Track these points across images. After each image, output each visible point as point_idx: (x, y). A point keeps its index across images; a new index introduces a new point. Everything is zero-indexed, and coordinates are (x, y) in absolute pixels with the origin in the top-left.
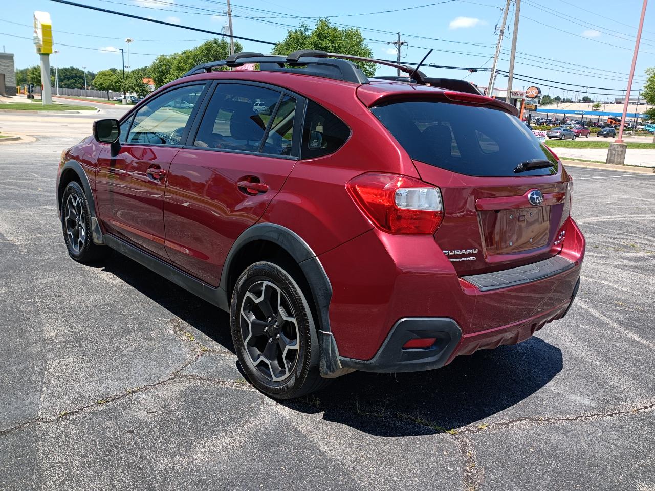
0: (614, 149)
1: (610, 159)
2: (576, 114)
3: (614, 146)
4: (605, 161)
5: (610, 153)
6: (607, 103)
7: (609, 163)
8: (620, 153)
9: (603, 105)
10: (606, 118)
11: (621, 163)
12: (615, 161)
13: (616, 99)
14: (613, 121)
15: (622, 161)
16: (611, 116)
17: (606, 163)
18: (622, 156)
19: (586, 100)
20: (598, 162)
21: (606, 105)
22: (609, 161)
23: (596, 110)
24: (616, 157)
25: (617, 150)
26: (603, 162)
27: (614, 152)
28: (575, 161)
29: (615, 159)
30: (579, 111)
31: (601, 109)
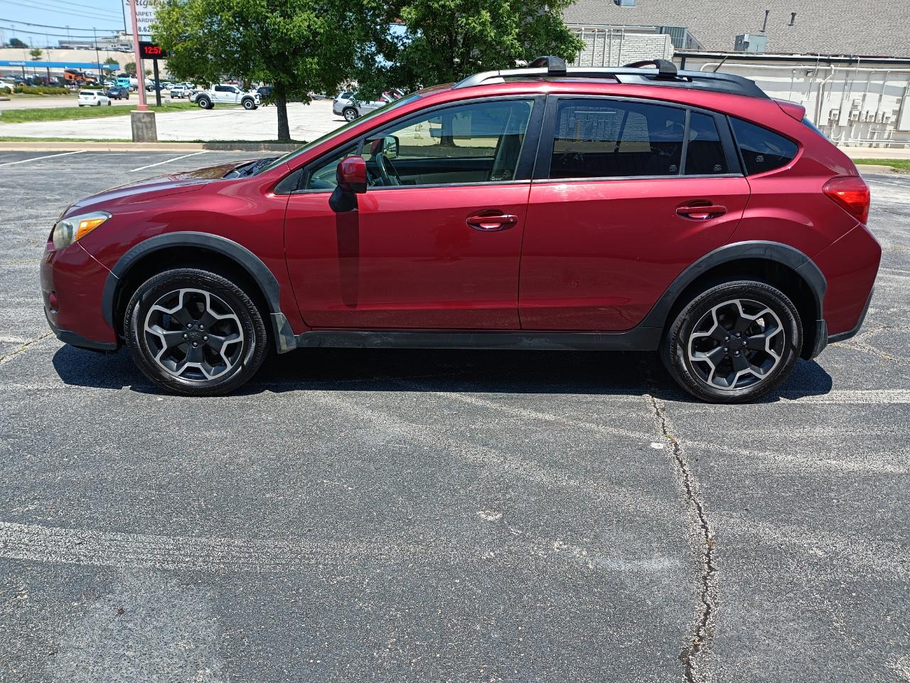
0: (139, 120)
1: (138, 136)
2: (10, 66)
3: (139, 116)
4: (131, 138)
5: (134, 126)
6: (50, 48)
7: (138, 141)
8: (149, 125)
9: (45, 51)
10: (61, 71)
11: (154, 139)
12: (146, 137)
13: (61, 42)
14: (73, 76)
15: (154, 135)
16: (67, 68)
17: (133, 141)
18: (153, 129)
19: (16, 44)
20: (120, 141)
21: (50, 50)
22: (137, 138)
23: (38, 59)
24: (145, 131)
25: (143, 120)
26: (128, 141)
27: (140, 124)
28: (87, 143)
29: (145, 134)
30: (16, 62)
31: (45, 57)
